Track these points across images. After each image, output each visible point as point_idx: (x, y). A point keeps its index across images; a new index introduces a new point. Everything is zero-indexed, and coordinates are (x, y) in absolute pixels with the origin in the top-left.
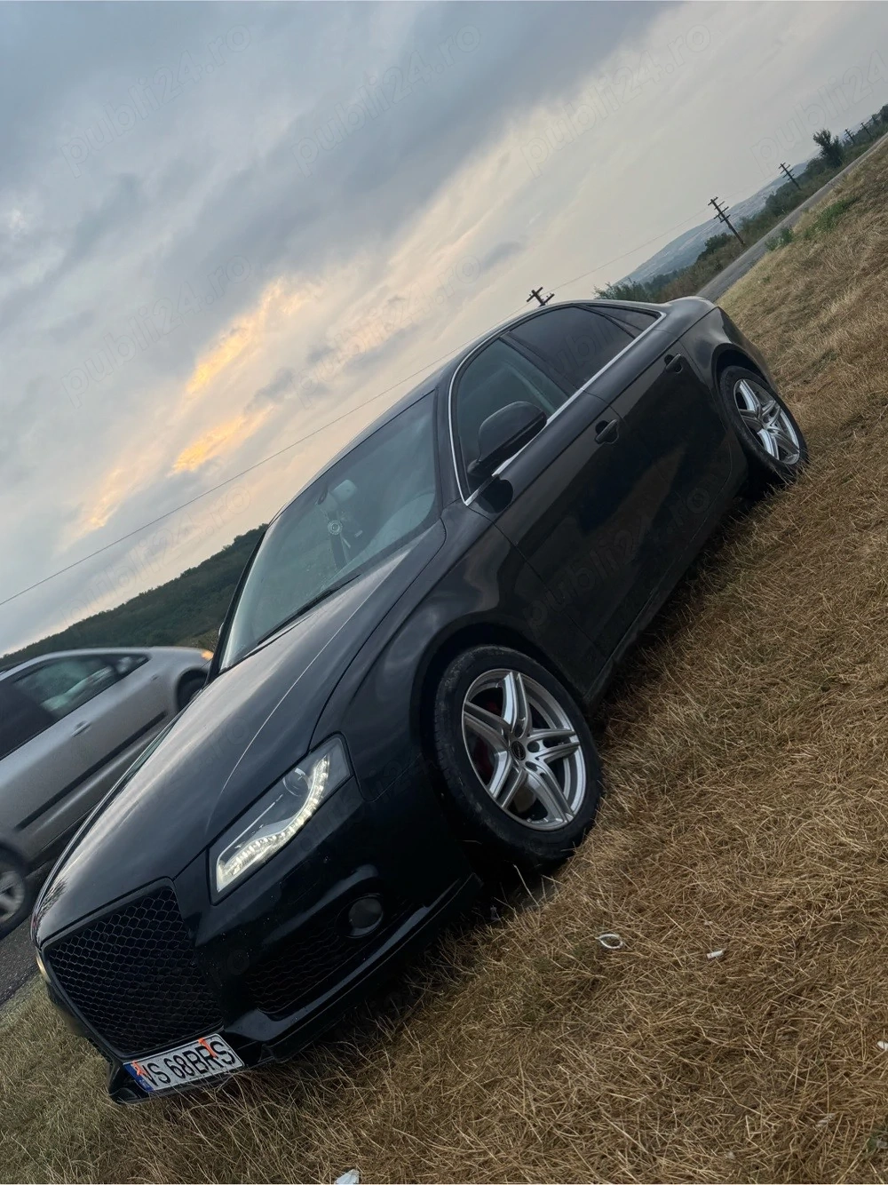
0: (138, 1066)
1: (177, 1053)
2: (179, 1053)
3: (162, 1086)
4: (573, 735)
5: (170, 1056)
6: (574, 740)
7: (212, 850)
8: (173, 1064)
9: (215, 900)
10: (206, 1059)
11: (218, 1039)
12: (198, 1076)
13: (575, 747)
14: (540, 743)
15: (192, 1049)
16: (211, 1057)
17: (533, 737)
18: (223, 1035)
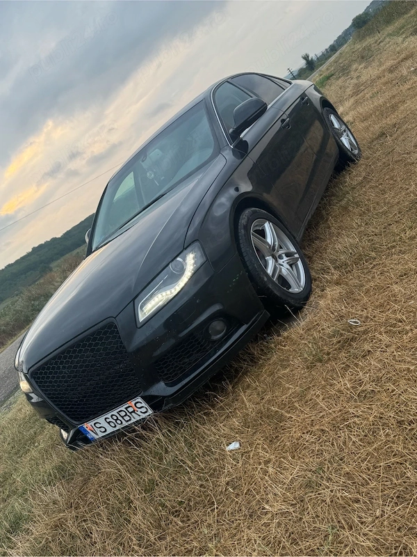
0: (88, 426)
1: (112, 413)
2: (115, 412)
3: (101, 435)
4: (296, 253)
5: (109, 415)
6: (297, 256)
7: (136, 301)
8: (111, 420)
9: (139, 326)
10: (131, 413)
11: (139, 399)
12: (125, 424)
13: (297, 259)
14: (284, 255)
15: (123, 408)
16: (134, 411)
17: (280, 252)
18: (143, 398)
